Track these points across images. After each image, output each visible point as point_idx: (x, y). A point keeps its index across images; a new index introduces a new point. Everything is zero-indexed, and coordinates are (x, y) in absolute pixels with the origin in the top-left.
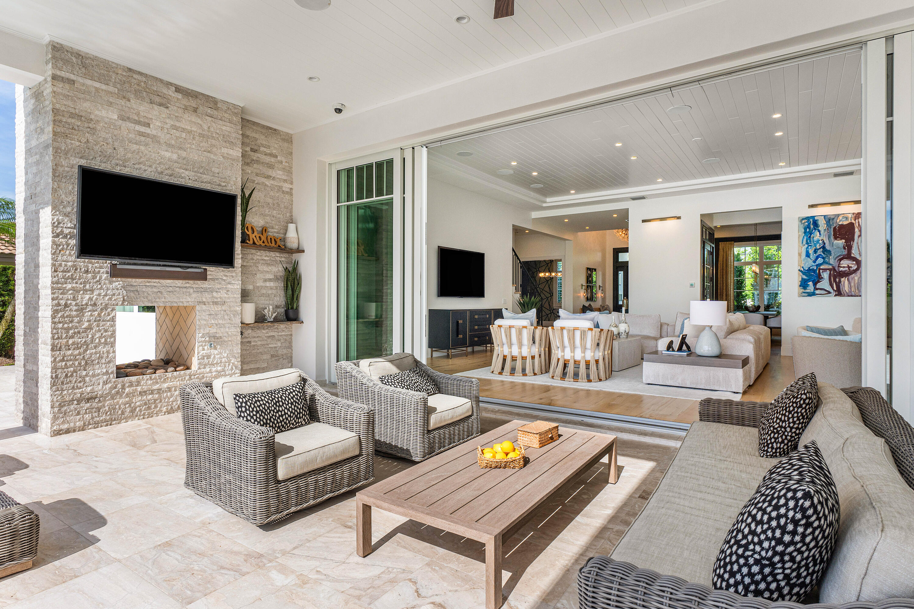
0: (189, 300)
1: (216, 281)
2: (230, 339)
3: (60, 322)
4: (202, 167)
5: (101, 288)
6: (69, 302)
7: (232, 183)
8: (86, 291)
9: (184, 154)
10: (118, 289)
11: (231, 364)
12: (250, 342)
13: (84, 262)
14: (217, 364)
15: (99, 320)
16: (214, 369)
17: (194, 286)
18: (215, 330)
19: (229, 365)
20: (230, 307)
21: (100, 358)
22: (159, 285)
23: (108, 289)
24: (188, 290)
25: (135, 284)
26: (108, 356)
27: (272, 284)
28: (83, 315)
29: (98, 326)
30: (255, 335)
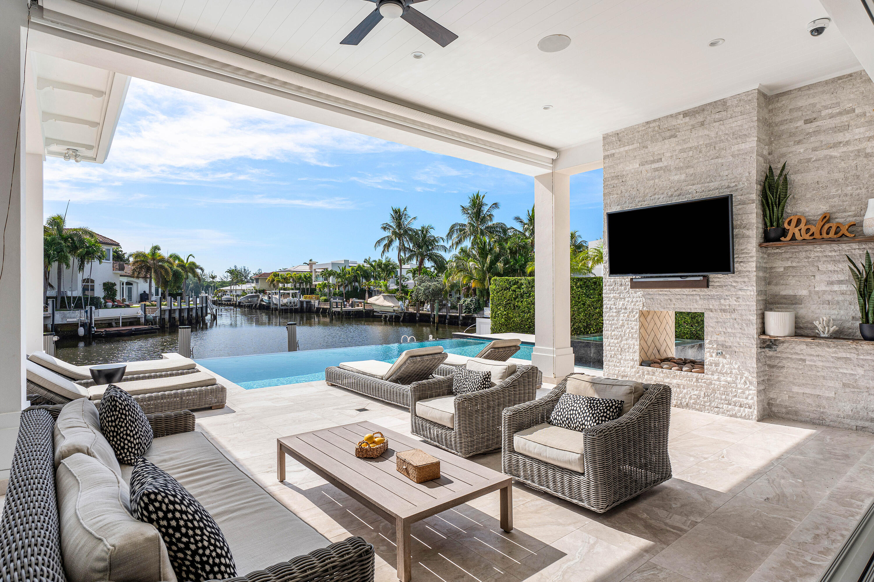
0: (697, 306)
1: (725, 288)
2: (741, 350)
3: (608, 320)
4: (710, 176)
5: (629, 297)
6: (612, 306)
7: (744, 179)
8: (621, 298)
9: (691, 171)
10: (639, 297)
11: (744, 378)
12: (804, 360)
13: (620, 278)
14: (726, 373)
15: (628, 320)
16: (723, 378)
17: (701, 293)
18: (723, 339)
19: (741, 378)
20: (742, 315)
21: (629, 348)
22: (669, 293)
23: (633, 297)
24: (695, 298)
25: (651, 293)
26: (634, 348)
27: (844, 287)
28: (619, 316)
29: (628, 324)
30: (813, 353)
